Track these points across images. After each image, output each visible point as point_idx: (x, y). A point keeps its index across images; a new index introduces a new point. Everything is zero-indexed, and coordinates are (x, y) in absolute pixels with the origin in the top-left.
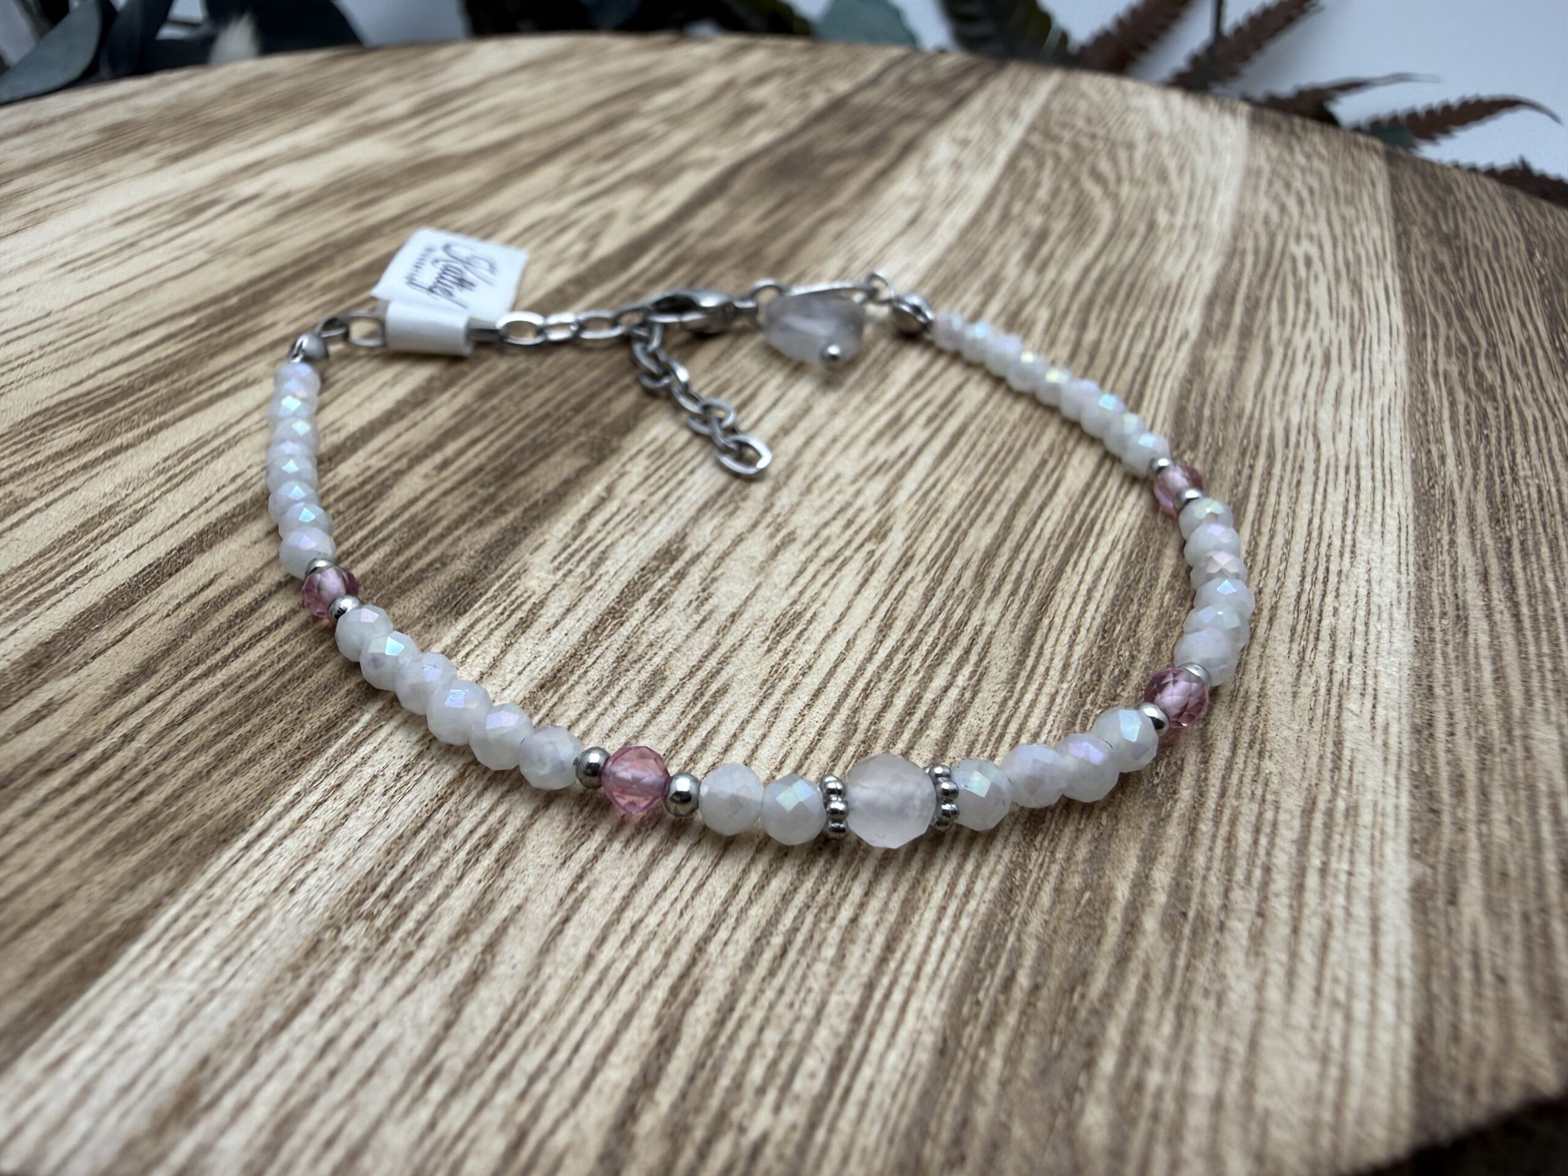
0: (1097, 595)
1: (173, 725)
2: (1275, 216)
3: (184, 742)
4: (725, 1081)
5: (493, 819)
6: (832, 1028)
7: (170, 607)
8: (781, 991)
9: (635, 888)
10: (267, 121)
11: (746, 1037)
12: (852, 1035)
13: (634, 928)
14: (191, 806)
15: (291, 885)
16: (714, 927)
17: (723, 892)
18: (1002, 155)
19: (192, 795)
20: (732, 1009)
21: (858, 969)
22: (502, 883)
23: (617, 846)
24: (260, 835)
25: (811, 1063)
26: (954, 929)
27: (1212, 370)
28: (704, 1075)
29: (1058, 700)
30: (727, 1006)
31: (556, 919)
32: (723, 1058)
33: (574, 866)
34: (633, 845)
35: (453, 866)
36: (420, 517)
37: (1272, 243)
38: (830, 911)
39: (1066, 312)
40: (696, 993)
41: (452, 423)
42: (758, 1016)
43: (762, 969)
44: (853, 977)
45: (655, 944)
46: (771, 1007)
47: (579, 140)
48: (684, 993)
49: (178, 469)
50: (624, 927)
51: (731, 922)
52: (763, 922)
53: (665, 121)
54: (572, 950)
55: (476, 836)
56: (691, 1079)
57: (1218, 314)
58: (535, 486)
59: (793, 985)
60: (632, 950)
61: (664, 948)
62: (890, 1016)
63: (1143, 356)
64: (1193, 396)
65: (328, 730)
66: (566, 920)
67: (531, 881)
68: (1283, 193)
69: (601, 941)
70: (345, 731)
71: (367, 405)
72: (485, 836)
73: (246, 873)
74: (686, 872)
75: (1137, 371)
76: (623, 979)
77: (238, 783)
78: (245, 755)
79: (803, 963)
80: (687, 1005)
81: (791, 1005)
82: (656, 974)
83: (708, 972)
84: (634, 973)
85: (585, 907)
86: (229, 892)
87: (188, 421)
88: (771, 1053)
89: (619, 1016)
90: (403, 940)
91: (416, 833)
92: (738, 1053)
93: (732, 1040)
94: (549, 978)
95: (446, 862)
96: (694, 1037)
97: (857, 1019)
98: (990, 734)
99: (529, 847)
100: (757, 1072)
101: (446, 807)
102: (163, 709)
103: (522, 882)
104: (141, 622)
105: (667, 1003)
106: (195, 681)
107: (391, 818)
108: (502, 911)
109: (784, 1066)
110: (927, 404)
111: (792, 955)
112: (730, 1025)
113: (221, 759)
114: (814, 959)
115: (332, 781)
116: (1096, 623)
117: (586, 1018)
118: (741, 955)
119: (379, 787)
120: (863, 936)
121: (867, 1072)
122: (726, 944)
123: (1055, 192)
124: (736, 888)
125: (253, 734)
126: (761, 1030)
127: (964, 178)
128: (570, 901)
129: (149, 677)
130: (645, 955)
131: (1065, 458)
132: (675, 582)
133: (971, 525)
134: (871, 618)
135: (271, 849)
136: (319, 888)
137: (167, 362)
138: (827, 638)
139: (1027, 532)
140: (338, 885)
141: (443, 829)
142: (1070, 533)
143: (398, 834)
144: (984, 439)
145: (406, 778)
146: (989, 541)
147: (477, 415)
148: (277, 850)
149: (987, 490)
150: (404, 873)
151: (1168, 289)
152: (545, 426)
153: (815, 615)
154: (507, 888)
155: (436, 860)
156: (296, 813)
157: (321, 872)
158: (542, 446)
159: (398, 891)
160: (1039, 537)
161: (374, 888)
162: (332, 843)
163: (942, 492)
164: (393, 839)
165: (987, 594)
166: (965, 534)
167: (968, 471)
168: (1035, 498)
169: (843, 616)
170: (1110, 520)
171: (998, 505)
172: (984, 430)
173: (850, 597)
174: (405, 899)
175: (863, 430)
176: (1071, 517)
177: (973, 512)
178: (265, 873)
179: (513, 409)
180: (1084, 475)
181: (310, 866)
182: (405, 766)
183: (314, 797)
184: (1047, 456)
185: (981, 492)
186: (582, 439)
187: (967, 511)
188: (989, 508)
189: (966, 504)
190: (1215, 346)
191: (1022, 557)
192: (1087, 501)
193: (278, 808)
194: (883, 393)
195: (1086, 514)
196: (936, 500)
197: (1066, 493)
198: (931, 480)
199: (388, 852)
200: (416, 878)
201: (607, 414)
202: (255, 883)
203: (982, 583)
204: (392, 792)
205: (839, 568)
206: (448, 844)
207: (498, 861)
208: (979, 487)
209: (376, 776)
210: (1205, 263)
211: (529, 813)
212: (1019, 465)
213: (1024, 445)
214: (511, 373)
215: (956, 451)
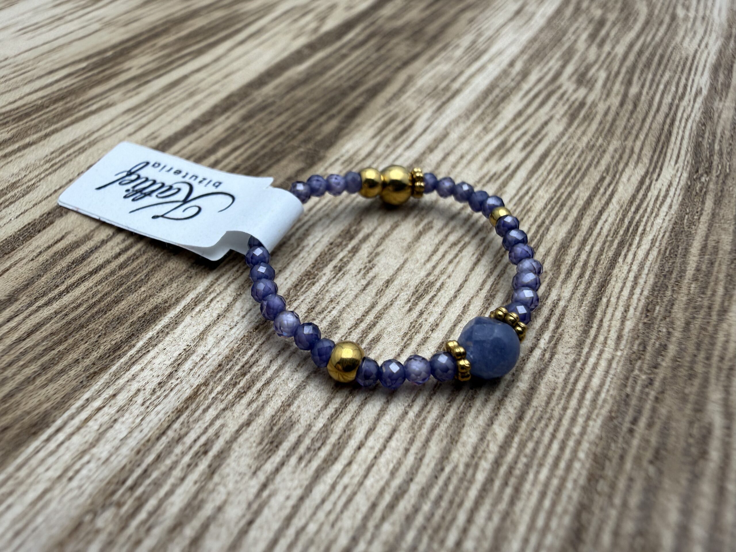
0: (641, 281)
1: (21, 340)
3: (24, 353)
7: (35, 254)
9: (302, 499)
13: (298, 534)
14: (18, 403)
15: (70, 474)
16: (355, 539)
17: (364, 509)
19: (20, 395)
22: (210, 486)
23: (293, 461)
24: (58, 430)
27: (719, 117)
29: (614, 365)
31: (245, 520)
33: (262, 477)
34: (305, 461)
35: (180, 467)
39: (618, 73)
49: (57, 160)
50: (291, 532)
51: (368, 535)
55: (198, 445)
63: (671, 105)
64: (706, 135)
65: (114, 351)
66: (251, 522)
67: (231, 485)
70: (125, 353)
71: (175, 122)
72: (205, 444)
73: (43, 461)
74: (339, 488)
75: (667, 116)
77: (51, 389)
85: (265, 511)
86: (29, 475)
87: (69, 129)
90: (138, 528)
91: (158, 439)
95: (175, 464)
98: (564, 389)
99: (234, 455)
101: (181, 420)
102: (15, 328)
103: (225, 486)
104: (16, 263)
106: (39, 308)
107: (144, 425)
108: (207, 510)
110: (524, 134)
113: (44, 368)
116: (641, 304)
119: (140, 399)
124: (374, 506)
125: (67, 351)
128: (256, 505)
129: (12, 303)
131: (617, 176)
132: (350, 255)
133: (552, 223)
134: (481, 290)
135: (62, 443)
136: (88, 477)
137: (66, 90)
138: (450, 302)
139: (591, 229)
140: (101, 477)
141: (177, 436)
142: (621, 232)
143: (147, 438)
144: (562, 160)
145: (158, 393)
146: (564, 235)
147: (239, 131)
148: (66, 444)
149: (564, 197)
150: (145, 471)
151: (687, 59)
152: (280, 140)
153: (443, 284)
154: (213, 490)
155: (168, 462)
156: (84, 415)
157: (92, 465)
158: (277, 153)
159: (140, 485)
160: (599, 234)
161: (124, 482)
162: (102, 442)
163: (532, 197)
164: (143, 442)
165: (562, 276)
166: (548, 229)
167: (551, 183)
168: (597, 204)
169: (461, 286)
170: (649, 224)
171: (571, 209)
172: (562, 154)
173: (467, 272)
174: (144, 493)
175: (482, 150)
176: (622, 220)
177: (553, 213)
178: (56, 462)
179: (262, 128)
180: (631, 190)
181: (86, 458)
182: (160, 383)
183: (97, 404)
184: (604, 175)
185: (559, 198)
186: (302, 150)
187: (550, 212)
188: (564, 212)
189: (549, 206)
190: (721, 99)
191: (587, 248)
192: (633, 209)
193: (73, 410)
194: (495, 125)
195: (633, 218)
196: (528, 203)
197: (618, 203)
198: (526, 188)
199: (138, 452)
200: (155, 475)
201: (319, 134)
202: (47, 470)
203: (559, 267)
204: (147, 404)
205: (460, 251)
206: (178, 450)
207: (210, 466)
208: (558, 195)
209: (139, 390)
210: (711, 43)
211: (236, 428)
212: (586, 180)
213: (590, 165)
214: (264, 104)
215: (543, 167)
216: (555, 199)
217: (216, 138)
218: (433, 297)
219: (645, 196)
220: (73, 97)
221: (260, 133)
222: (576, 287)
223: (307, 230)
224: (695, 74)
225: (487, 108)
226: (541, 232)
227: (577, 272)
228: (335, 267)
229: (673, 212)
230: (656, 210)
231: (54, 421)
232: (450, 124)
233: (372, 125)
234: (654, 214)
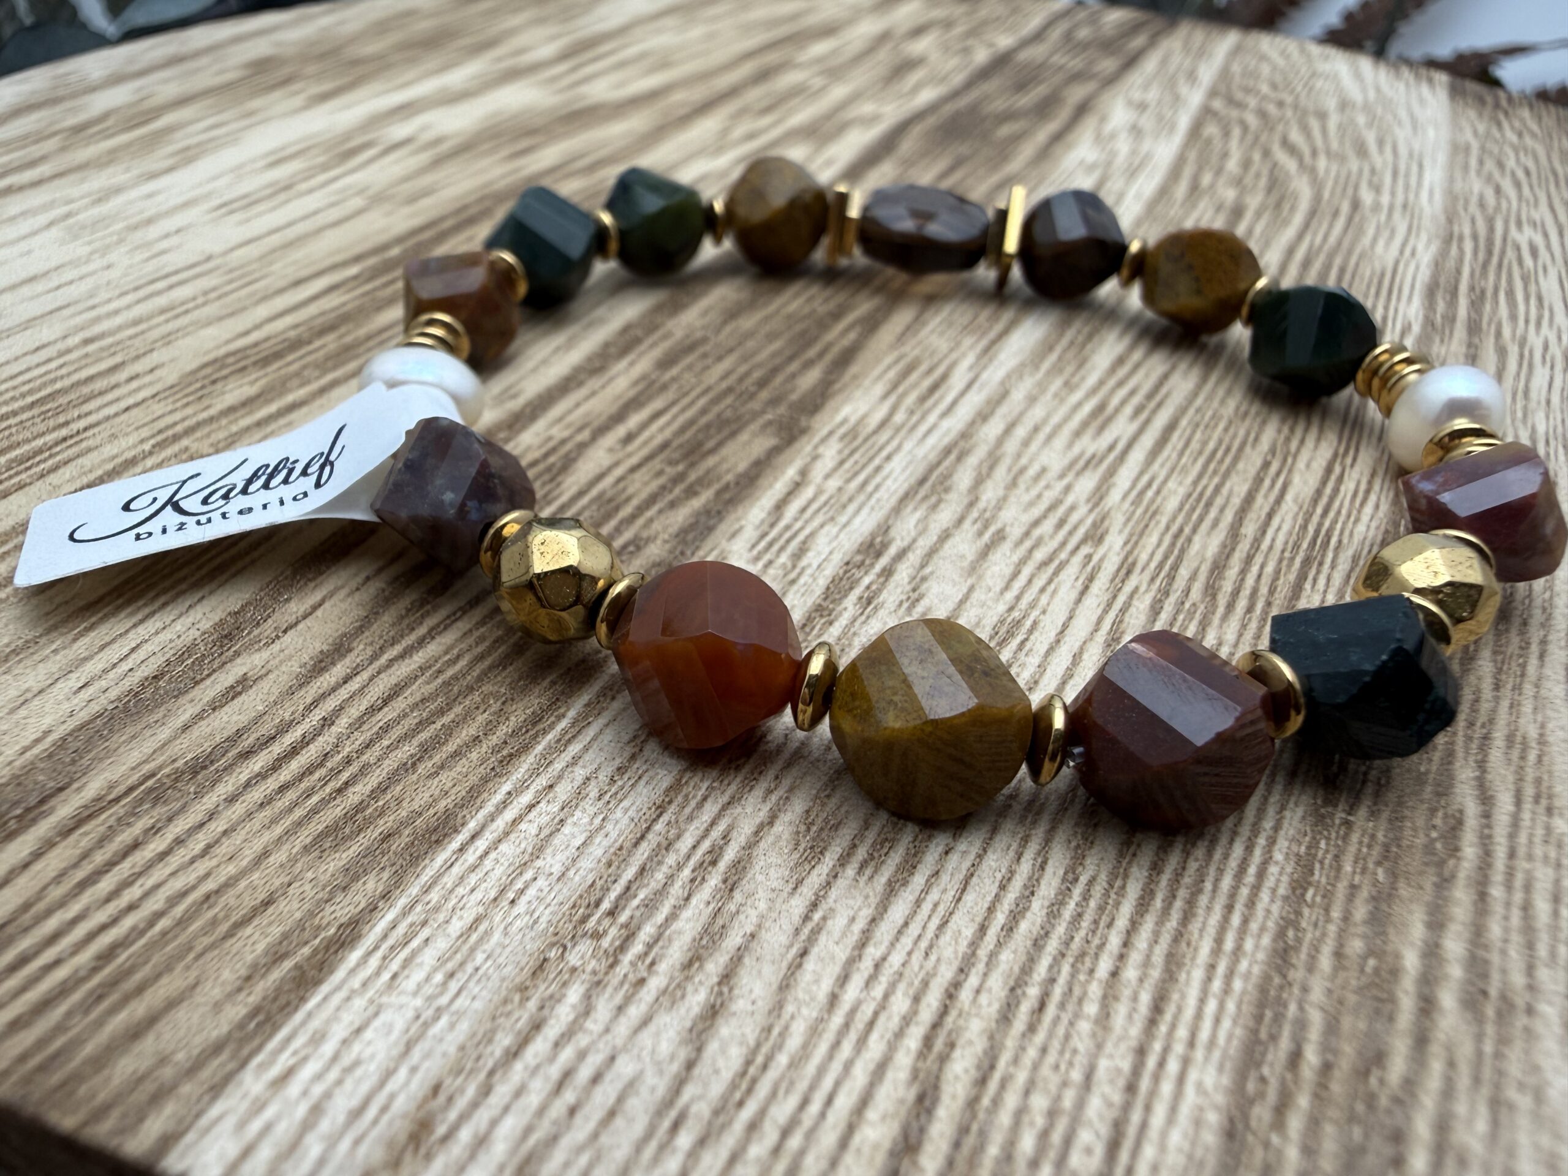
1: (373, 710)
2: (1491, 199)
3: (386, 729)
4: (993, 1150)
5: (717, 833)
6: (1104, 1097)
7: (359, 580)
8: (1044, 1050)
9: (873, 921)
10: (412, 61)
11: (1011, 1100)
12: (1127, 1107)
13: (877, 966)
15: (511, 895)
16: (963, 971)
17: (968, 932)
18: (1184, 121)
20: (992, 1067)
21: (1126, 1030)
22: (732, 907)
23: (850, 871)
24: (474, 837)
25: (1085, 1136)
26: (1227, 990)
28: (970, 1141)
30: (986, 1065)
31: (794, 951)
32: (989, 1123)
33: (807, 892)
34: (868, 872)
35: (678, 884)
36: (609, 494)
37: (1491, 229)
38: (1088, 961)
40: (952, 1045)
41: (632, 393)
42: (1021, 1077)
43: (1019, 1024)
44: (1121, 1039)
45: (901, 987)
46: (1036, 1067)
47: (733, 92)
48: (939, 1045)
50: (866, 965)
51: (980, 967)
52: (1016, 969)
53: (821, 73)
54: (814, 988)
55: (700, 852)
56: (957, 1145)
57: (1441, 306)
58: (725, 466)
59: (1056, 1045)
60: (878, 991)
61: (911, 992)
62: (1167, 1088)
65: (535, 724)
66: (804, 953)
67: (762, 906)
68: (1497, 175)
69: (844, 979)
70: (552, 727)
72: (709, 852)
73: (462, 879)
74: (926, 907)
76: (871, 1025)
77: (445, 779)
78: (451, 747)
79: (1065, 1018)
80: (944, 1059)
81: (1056, 1067)
82: (907, 1021)
83: (961, 1022)
84: (882, 1019)
85: (823, 938)
86: (446, 898)
88: (1040, 1121)
89: (872, 1066)
90: (633, 965)
91: (636, 844)
92: (1005, 1118)
93: (996, 1102)
94: (793, 1017)
95: (671, 878)
96: (954, 1097)
97: (1131, 1088)
99: (758, 868)
100: (1027, 1143)
101: (665, 818)
102: (361, 692)
103: (754, 906)
104: (331, 595)
105: (921, 1055)
106: (391, 662)
107: (609, 827)
108: (734, 940)
109: (1056, 1137)
110: (1133, 393)
111: (1051, 1010)
112: (993, 1085)
114: (1077, 1015)
115: (542, 781)
117: (836, 1068)
118: (996, 1006)
119: (592, 791)
120: (1126, 993)
121: (1149, 1152)
122: (978, 992)
123: (1246, 164)
124: (983, 929)
125: (457, 724)
126: (1027, 1093)
127: (1146, 146)
128: (806, 931)
129: (343, 656)
130: (893, 999)
131: (1290, 460)
132: (882, 580)
133: (1194, 530)
134: (1096, 631)
135: (486, 853)
136: (540, 900)
137: (333, 315)
138: (1051, 650)
139: (1257, 542)
140: (560, 898)
141: (665, 843)
142: (1305, 545)
143: (617, 845)
144: (1198, 435)
145: (620, 783)
146: (1216, 550)
147: (657, 385)
148: (493, 855)
149: (1208, 492)
150: (628, 888)
151: (1383, 275)
152: (729, 400)
153: (1035, 623)
154: (738, 912)
155: (660, 876)
156: (509, 815)
157: (541, 882)
158: (728, 422)
159: (624, 908)
160: (1271, 548)
161: (598, 904)
162: (549, 851)
163: (1158, 492)
164: (612, 850)
165: (1221, 610)
166: (1189, 540)
167: (1185, 470)
168: (1262, 504)
169: (1065, 626)
170: (1347, 533)
171: (1222, 510)
172: (1197, 425)
173: (1071, 605)
174: (632, 917)
175: (1066, 419)
176: (1304, 527)
177: (1195, 516)
178: (483, 880)
179: (693, 380)
180: (1313, 481)
181: (529, 875)
182: (619, 769)
183: (526, 798)
184: (1269, 458)
185: (1201, 495)
186: (769, 416)
187: (1189, 515)
188: (1213, 513)
189: (1187, 507)
190: (1442, 341)
191: (1255, 569)
192: (1319, 510)
193: (489, 808)
194: (1083, 379)
195: (1320, 525)
196: (1153, 501)
197: (1295, 500)
198: (1145, 479)
199: (609, 864)
200: (641, 895)
201: (793, 390)
202: (473, 891)
203: (1214, 597)
204: (607, 797)
205: (1056, 573)
206: (671, 859)
207: (725, 881)
208: (1199, 489)
209: (588, 779)
210: (1420, 247)
211: (753, 829)
212: (1241, 466)
213: (1243, 444)
214: (688, 342)
215: (1169, 447)
216: (1195, 495)
217: (619, 397)
218: (1023, 643)
219: (1336, 491)
220: (351, 326)
221: (692, 389)
222: (1244, 626)
223: (804, 542)
224: (1399, 299)
225: (1065, 351)
226: (1179, 545)
227: (1242, 604)
228: (861, 598)
229: (1381, 514)
230: (1355, 512)
231: (463, 825)
232: (1008, 376)
233: (879, 377)
234: (1352, 519)
